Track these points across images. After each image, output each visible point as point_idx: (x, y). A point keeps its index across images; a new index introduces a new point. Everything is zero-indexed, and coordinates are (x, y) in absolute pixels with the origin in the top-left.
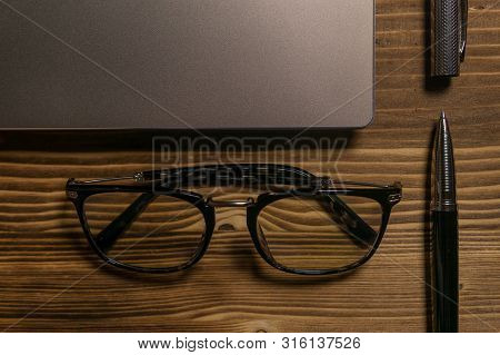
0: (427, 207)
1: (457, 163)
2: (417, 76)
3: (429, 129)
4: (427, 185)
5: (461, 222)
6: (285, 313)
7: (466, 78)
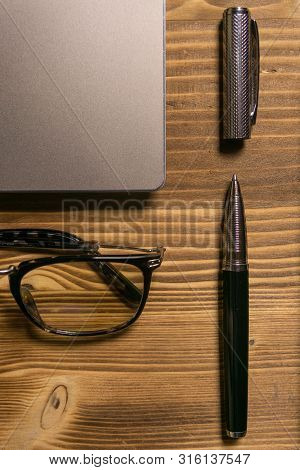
0: (220, 265)
1: (248, 223)
2: (212, 138)
3: (223, 190)
4: (220, 244)
5: (251, 281)
6: (84, 368)
7: (258, 141)
